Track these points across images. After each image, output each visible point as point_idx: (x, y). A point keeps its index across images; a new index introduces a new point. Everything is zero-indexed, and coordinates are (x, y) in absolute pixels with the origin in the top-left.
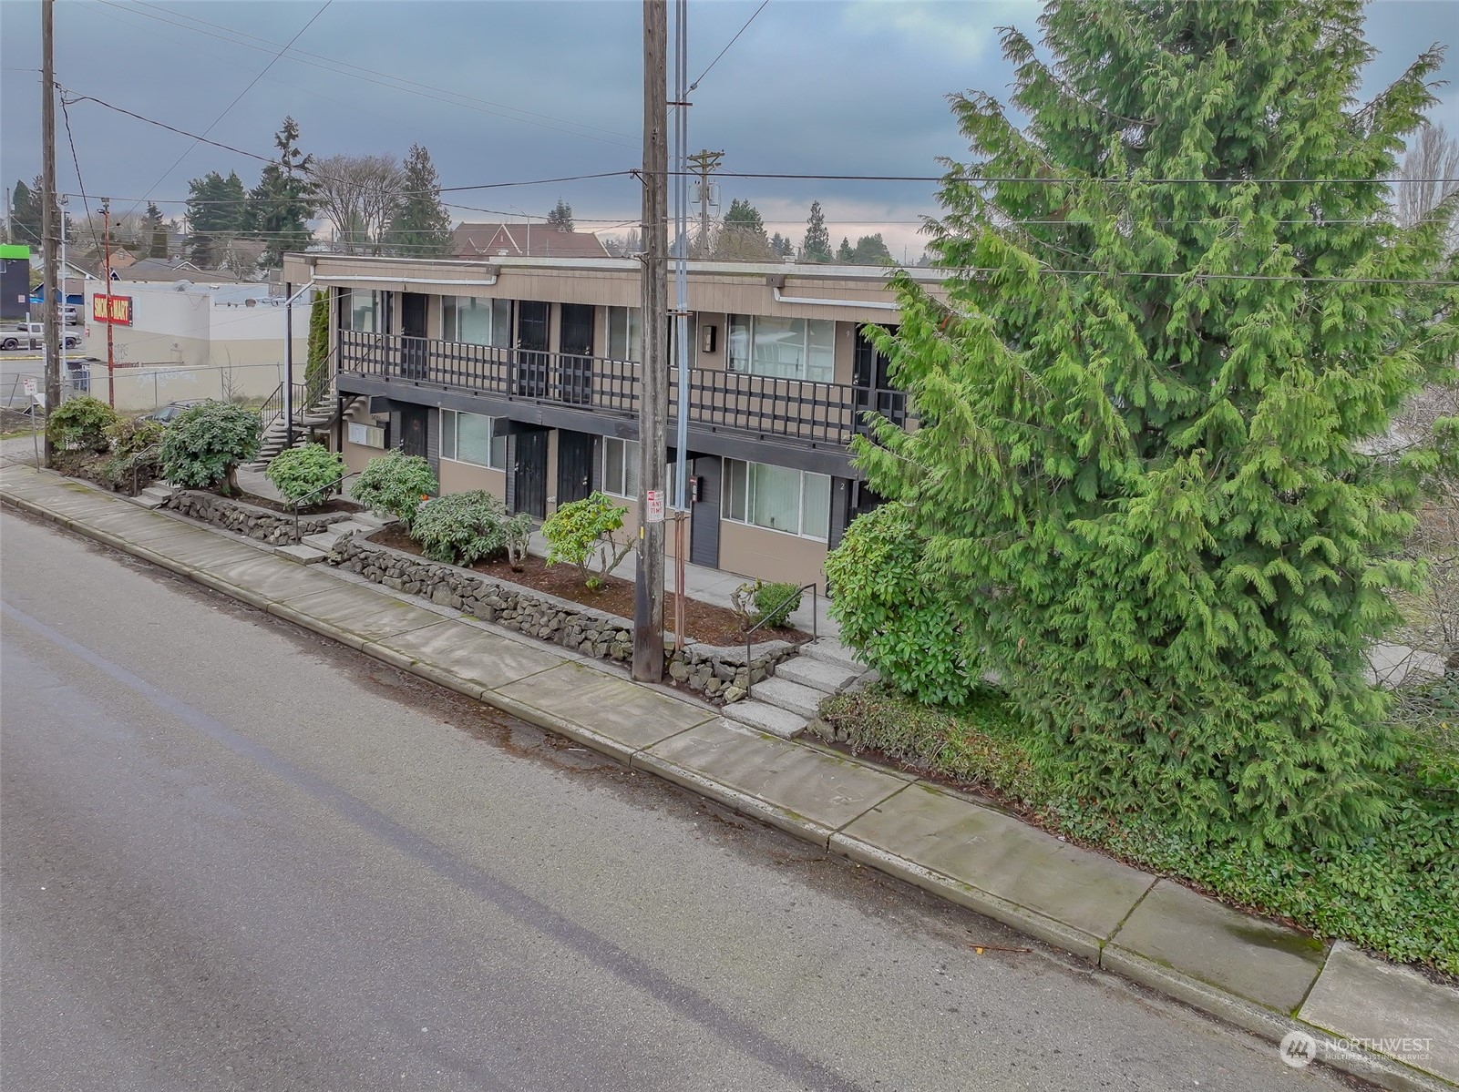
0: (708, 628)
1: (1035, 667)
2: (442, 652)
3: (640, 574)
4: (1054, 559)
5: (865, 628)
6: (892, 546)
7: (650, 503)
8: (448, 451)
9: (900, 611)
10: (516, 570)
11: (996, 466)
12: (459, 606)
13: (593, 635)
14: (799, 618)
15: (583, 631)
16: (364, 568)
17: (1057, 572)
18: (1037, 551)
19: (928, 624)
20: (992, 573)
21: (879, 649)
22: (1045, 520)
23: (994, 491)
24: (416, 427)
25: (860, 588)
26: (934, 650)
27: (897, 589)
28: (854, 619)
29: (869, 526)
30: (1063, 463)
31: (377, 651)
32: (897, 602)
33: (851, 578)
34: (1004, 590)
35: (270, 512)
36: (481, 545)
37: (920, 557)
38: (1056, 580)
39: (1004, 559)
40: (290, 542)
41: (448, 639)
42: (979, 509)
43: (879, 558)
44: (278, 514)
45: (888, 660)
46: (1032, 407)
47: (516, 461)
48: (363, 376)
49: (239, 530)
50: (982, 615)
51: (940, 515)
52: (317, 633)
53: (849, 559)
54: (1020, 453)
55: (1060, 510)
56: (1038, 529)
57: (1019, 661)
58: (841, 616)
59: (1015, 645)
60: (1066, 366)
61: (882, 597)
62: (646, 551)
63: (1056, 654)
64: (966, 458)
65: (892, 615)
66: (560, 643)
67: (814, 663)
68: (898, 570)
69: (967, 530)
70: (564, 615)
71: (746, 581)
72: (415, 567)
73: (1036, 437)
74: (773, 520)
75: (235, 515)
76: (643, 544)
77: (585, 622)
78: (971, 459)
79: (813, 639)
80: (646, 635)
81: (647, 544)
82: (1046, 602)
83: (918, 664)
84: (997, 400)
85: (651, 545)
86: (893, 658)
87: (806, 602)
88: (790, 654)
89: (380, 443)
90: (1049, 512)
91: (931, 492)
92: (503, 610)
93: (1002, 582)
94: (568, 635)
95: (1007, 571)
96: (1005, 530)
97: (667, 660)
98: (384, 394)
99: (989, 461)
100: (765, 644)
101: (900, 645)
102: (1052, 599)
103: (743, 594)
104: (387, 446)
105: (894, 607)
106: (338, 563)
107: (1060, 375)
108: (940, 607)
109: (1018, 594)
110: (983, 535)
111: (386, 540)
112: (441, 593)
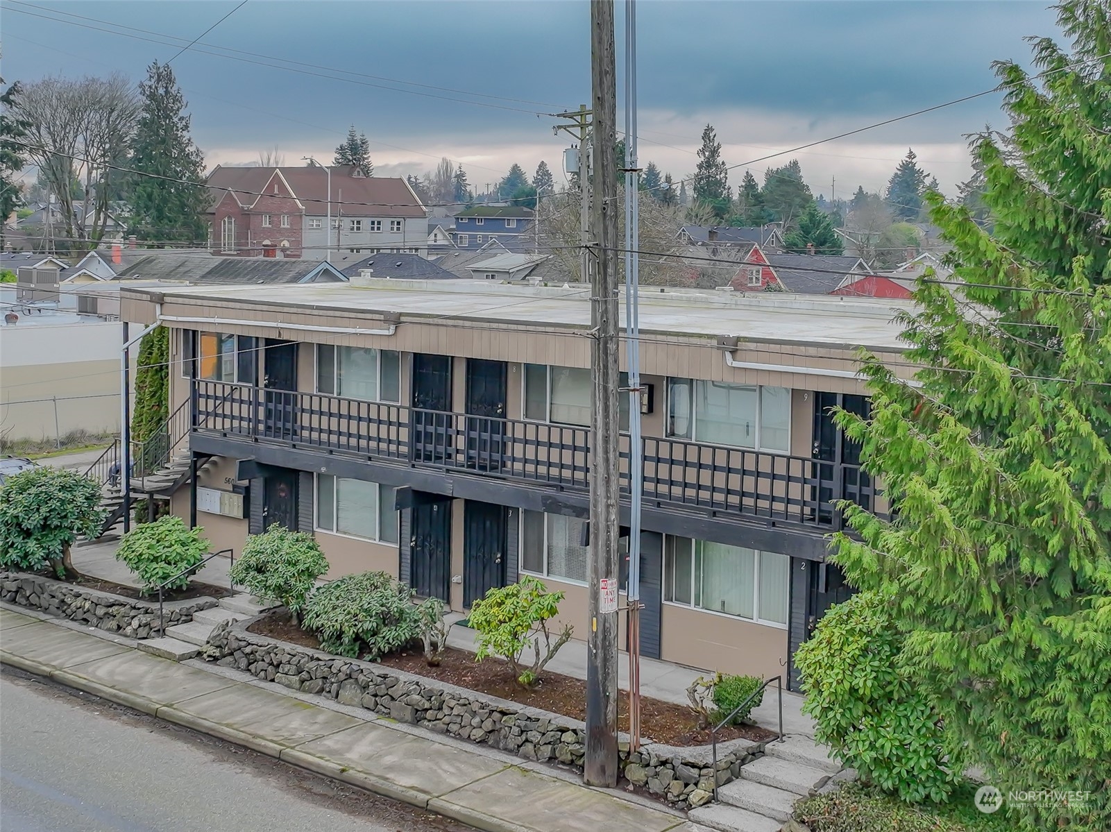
0: (662, 727)
1: (1019, 760)
2: (369, 758)
3: (592, 670)
4: (1032, 653)
5: (843, 723)
6: (869, 639)
7: (602, 592)
8: (326, 521)
9: (879, 705)
10: (432, 664)
11: (975, 567)
12: (372, 707)
13: (534, 736)
14: (764, 713)
15: (522, 732)
16: (250, 664)
17: (1036, 666)
18: (1015, 645)
19: (908, 719)
20: (972, 667)
21: (859, 747)
22: (1023, 616)
23: (973, 588)
24: (282, 491)
25: (838, 683)
26: (915, 745)
27: (876, 683)
28: (831, 714)
29: (845, 617)
30: (1038, 562)
31: (298, 759)
32: (876, 696)
33: (828, 672)
34: (985, 683)
35: (122, 599)
36: (393, 635)
37: (899, 650)
38: (1036, 673)
39: (984, 654)
40: (153, 634)
41: (371, 743)
42: (959, 604)
43: (857, 652)
44: (132, 601)
45: (868, 756)
46: (1008, 508)
47: (412, 534)
48: (225, 435)
49: (85, 620)
50: (964, 709)
51: (919, 610)
52: (222, 740)
53: (825, 653)
54: (997, 553)
55: (1038, 606)
56: (1016, 627)
57: (1003, 755)
58: (817, 712)
59: (998, 738)
60: (1038, 471)
61: (861, 692)
62: (599, 643)
63: (1038, 747)
64: (945, 559)
65: (870, 710)
66: (495, 747)
67: (781, 763)
68: (876, 663)
69: (948, 624)
70: (499, 715)
71: (703, 675)
72: (315, 663)
73: (1012, 537)
74: (723, 603)
75: (79, 602)
76: (596, 636)
77: (524, 723)
78: (951, 560)
79: (778, 737)
80: (600, 735)
81: (600, 637)
82: (1027, 695)
83: (899, 760)
84: (974, 502)
85: (605, 638)
86: (874, 754)
87: (770, 696)
88: (756, 754)
89: (238, 513)
90: (1027, 608)
91: (911, 587)
92: (426, 710)
93: (983, 675)
94: (505, 737)
95: (987, 664)
96: (984, 624)
97: (623, 761)
98: (253, 457)
99: (968, 562)
100: (727, 743)
101: (880, 740)
102: (1033, 692)
103: (700, 689)
104: (247, 514)
105: (872, 702)
106: (215, 659)
107: (1034, 480)
108: (919, 701)
109: (1000, 686)
110: (963, 629)
111: (271, 631)
112: (349, 692)
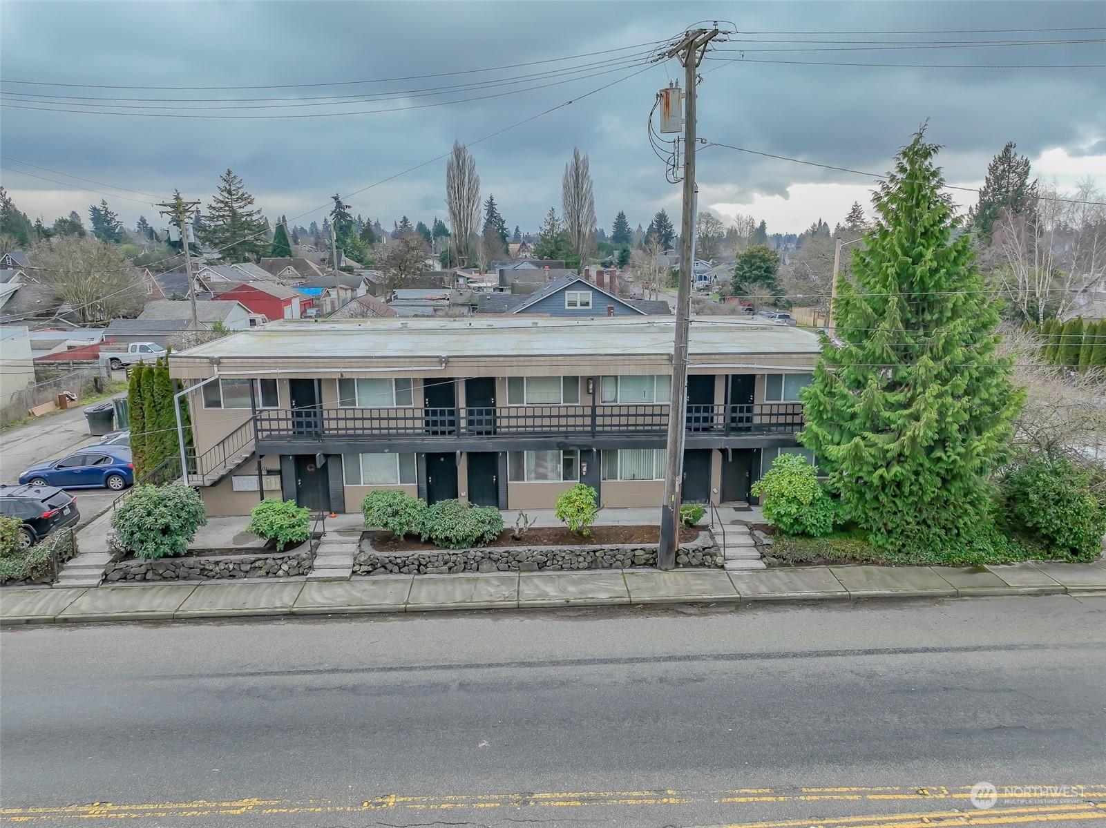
2: (563, 592)
3: (671, 518)
8: (353, 481)
10: (518, 539)
12: (507, 569)
13: (620, 557)
15: (613, 557)
24: (311, 468)
40: (304, 571)
41: (547, 586)
49: (231, 575)
66: (598, 568)
70: (593, 553)
74: (634, 476)
77: (611, 552)
89: (276, 487)
92: (546, 562)
98: (320, 452)
104: (282, 487)
106: (369, 572)
112: (484, 567)
